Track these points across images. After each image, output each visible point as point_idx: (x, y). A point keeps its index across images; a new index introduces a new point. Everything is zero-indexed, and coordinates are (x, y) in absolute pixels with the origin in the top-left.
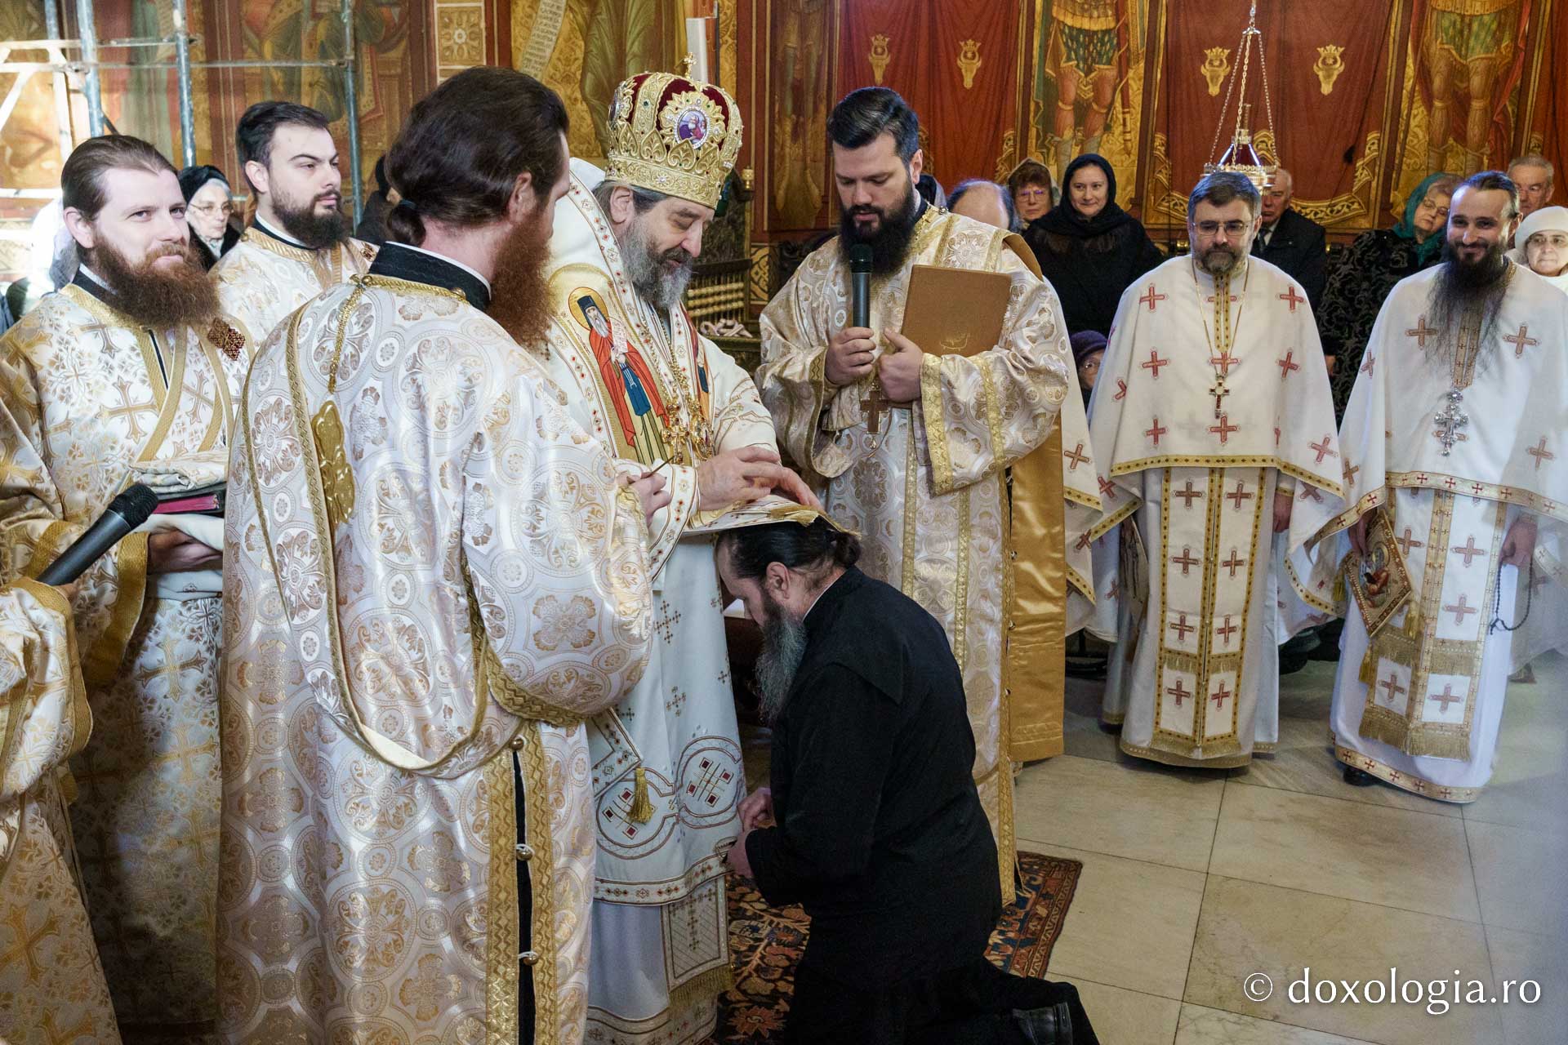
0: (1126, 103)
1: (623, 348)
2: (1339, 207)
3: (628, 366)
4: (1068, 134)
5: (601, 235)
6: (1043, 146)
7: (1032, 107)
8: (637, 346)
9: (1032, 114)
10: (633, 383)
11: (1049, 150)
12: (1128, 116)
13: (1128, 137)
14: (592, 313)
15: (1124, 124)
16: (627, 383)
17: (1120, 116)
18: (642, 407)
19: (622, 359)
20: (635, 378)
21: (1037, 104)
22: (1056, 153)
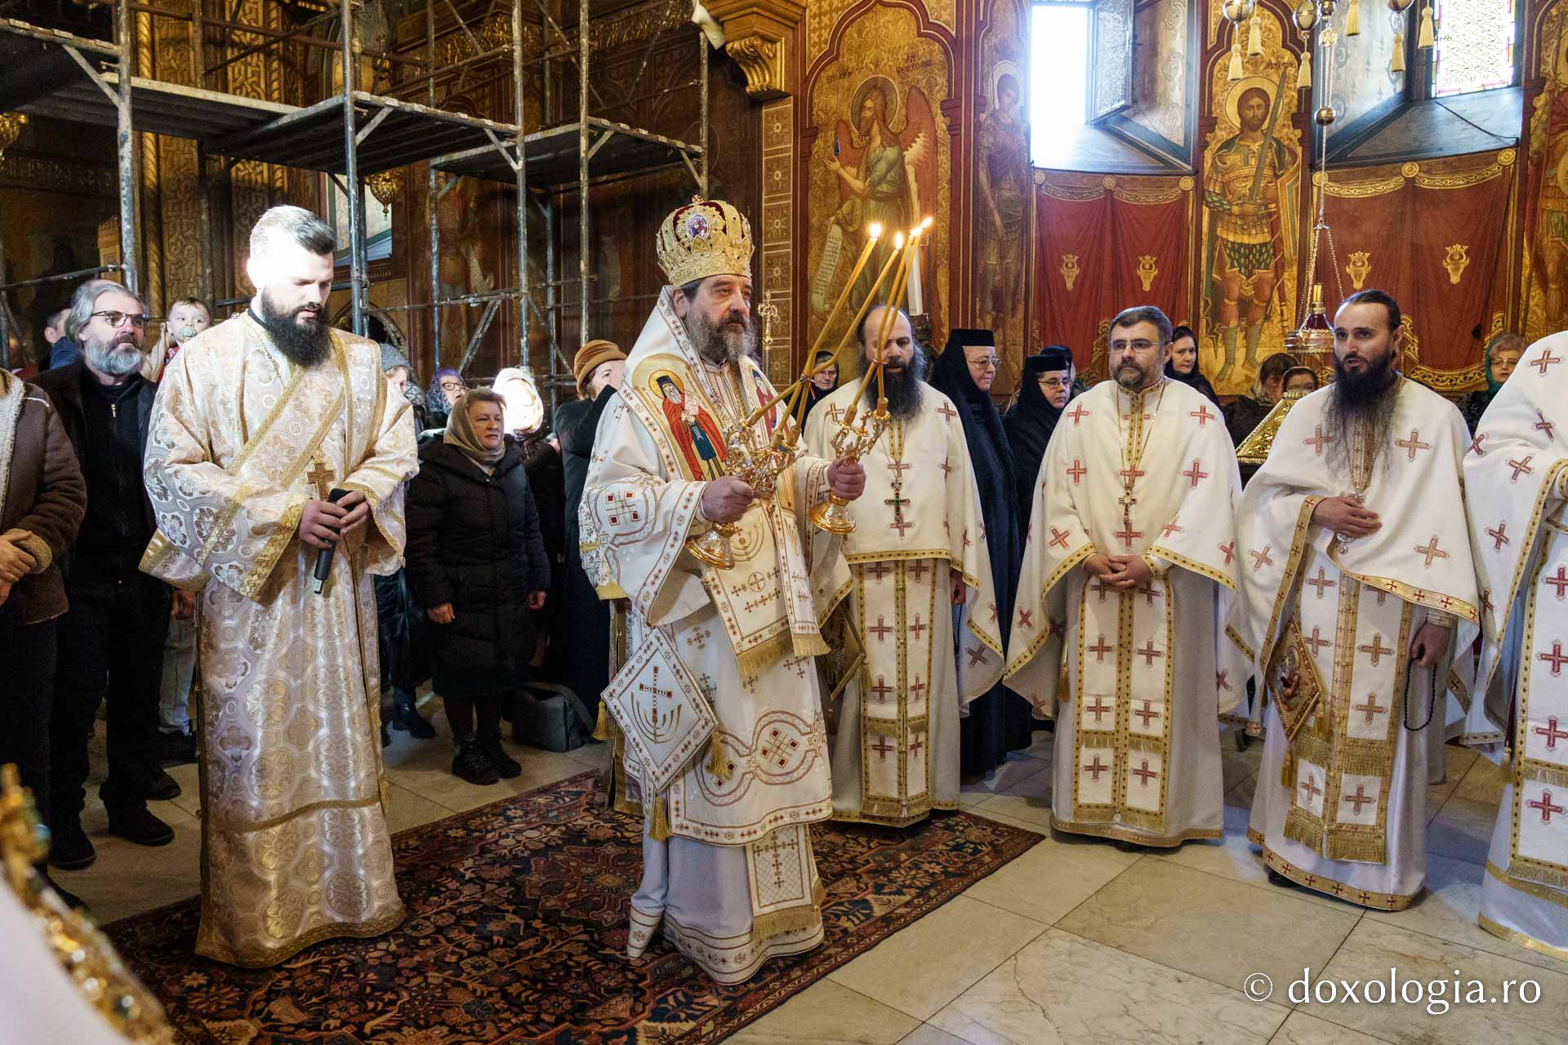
0: (1282, 298)
1: (695, 411)
2: (1471, 375)
3: (697, 424)
4: (1233, 323)
5: (676, 332)
6: (1212, 332)
7: (1202, 304)
8: (709, 410)
9: (1202, 310)
10: (699, 436)
11: (1217, 335)
12: (1284, 308)
13: (1285, 324)
14: (668, 388)
15: (1282, 315)
16: (694, 436)
17: (1278, 308)
18: (707, 454)
19: (692, 420)
20: (703, 433)
21: (1206, 301)
22: (1224, 338)
